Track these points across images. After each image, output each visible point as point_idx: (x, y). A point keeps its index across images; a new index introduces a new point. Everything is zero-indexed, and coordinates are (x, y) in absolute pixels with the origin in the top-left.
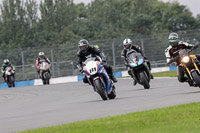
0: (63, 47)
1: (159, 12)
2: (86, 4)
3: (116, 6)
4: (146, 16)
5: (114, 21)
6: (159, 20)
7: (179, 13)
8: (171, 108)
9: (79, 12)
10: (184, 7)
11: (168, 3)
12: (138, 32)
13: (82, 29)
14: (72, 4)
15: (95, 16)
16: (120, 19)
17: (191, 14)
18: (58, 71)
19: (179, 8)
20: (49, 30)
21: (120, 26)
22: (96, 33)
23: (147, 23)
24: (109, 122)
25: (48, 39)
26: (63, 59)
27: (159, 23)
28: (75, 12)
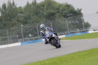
0: (12, 28)
1: (58, 8)
2: (22, 7)
3: (37, 7)
4: (52, 11)
5: (37, 14)
6: (59, 12)
7: (68, 8)
8: (68, 55)
9: (19, 11)
10: (70, 5)
11: (63, 4)
12: (49, 19)
13: (21, 19)
14: (16, 7)
15: (27, 13)
16: (39, 13)
17: (74, 8)
18: (11, 40)
19: (68, 6)
20: (5, 21)
21: (40, 17)
22: (28, 21)
23: (53, 14)
24: (39, 64)
25: (5, 25)
26: (13, 35)
27: (59, 14)
28: (17, 12)
